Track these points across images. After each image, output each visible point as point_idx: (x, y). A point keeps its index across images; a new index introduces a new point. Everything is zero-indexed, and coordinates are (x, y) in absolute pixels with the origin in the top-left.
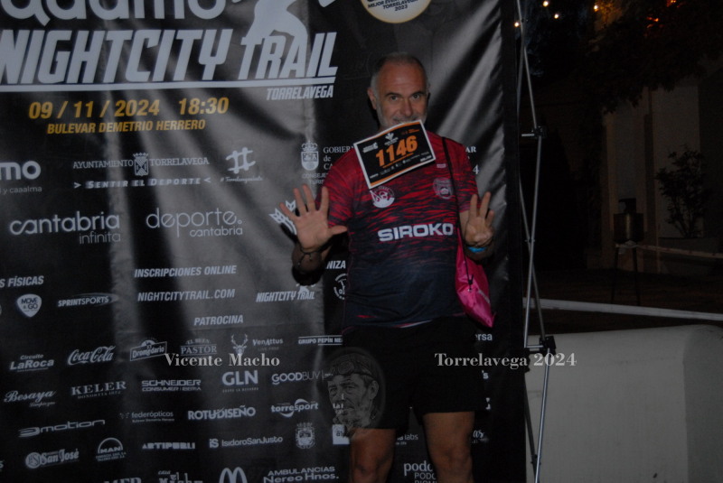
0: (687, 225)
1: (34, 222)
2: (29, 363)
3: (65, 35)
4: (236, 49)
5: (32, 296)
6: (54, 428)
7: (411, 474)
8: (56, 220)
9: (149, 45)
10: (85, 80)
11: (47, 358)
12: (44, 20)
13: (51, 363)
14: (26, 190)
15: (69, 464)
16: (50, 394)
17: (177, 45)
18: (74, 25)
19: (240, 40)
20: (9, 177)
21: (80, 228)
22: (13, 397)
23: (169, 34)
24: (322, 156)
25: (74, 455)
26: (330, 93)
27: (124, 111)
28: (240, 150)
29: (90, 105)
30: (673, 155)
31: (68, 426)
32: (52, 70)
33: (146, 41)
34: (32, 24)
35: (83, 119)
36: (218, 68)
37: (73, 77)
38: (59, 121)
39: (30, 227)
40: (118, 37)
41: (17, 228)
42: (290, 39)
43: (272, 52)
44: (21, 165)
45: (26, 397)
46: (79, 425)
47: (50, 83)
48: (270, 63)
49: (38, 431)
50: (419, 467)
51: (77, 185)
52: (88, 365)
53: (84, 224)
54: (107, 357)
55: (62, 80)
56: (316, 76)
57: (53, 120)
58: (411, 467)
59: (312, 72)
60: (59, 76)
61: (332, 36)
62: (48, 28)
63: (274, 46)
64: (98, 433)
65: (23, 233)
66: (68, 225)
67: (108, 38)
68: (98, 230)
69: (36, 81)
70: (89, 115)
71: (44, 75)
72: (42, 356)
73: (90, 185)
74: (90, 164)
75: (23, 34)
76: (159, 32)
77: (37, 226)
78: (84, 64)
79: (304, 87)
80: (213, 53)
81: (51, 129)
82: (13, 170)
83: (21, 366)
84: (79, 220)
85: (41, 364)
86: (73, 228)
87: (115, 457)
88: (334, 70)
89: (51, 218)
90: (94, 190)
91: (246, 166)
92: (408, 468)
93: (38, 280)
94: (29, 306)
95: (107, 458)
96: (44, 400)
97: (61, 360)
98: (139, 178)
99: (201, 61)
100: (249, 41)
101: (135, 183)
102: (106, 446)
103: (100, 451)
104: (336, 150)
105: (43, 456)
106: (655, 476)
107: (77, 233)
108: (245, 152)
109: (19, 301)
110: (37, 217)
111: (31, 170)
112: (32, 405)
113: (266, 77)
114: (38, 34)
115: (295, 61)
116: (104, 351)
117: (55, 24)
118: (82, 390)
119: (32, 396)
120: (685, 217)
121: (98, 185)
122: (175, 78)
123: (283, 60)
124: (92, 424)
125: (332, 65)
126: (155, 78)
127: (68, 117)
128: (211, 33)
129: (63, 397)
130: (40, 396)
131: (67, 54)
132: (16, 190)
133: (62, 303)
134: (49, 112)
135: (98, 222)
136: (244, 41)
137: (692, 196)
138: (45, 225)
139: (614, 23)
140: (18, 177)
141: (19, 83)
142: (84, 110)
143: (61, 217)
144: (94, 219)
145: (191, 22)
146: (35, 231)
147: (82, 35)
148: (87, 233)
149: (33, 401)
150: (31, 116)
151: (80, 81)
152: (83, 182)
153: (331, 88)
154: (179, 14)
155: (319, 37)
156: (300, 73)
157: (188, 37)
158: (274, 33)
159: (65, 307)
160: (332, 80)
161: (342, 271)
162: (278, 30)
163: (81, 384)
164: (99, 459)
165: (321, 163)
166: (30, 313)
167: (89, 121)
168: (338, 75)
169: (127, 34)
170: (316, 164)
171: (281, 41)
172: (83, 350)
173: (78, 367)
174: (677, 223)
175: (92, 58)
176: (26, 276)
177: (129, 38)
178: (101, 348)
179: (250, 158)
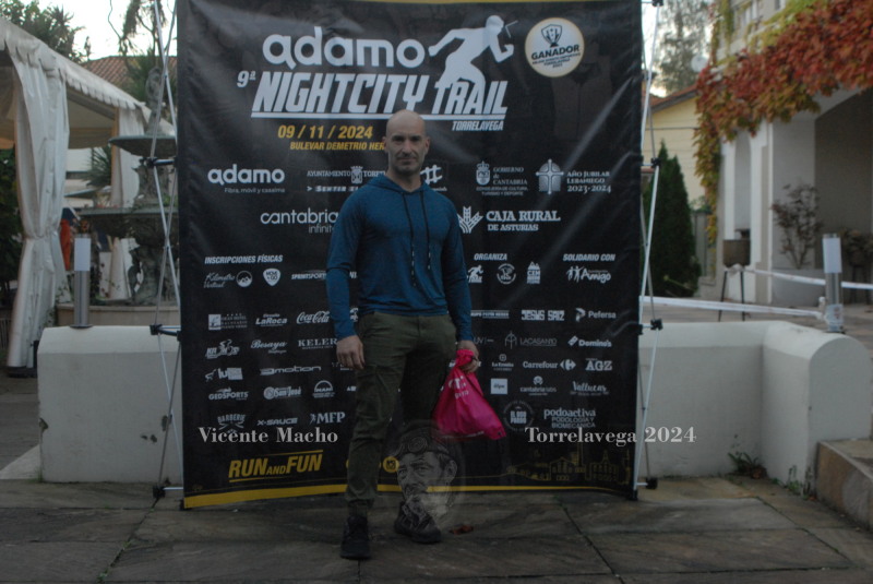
0: (798, 257)
1: (278, 215)
2: (270, 320)
3: (306, 76)
4: (431, 93)
5: (274, 270)
6: (285, 370)
7: (549, 417)
8: (294, 214)
9: (367, 86)
10: (318, 110)
11: (282, 317)
12: (292, 65)
13: (285, 321)
14: (273, 191)
15: (294, 398)
16: (283, 344)
17: (387, 86)
18: (313, 69)
19: (434, 84)
20: (262, 181)
21: (310, 221)
22: (257, 344)
23: (382, 78)
24: (492, 174)
25: (298, 392)
26: (501, 127)
27: (346, 134)
28: (431, 167)
29: (321, 129)
30: (787, 187)
31: (294, 369)
32: (296, 103)
33: (365, 82)
34: (284, 67)
35: (316, 139)
36: (417, 105)
37: (311, 107)
38: (300, 140)
39: (275, 218)
40: (343, 79)
41: (266, 218)
42: (472, 85)
43: (459, 93)
44: (271, 172)
45: (266, 345)
46: (302, 369)
47: (294, 111)
48: (456, 103)
49: (273, 371)
50: (556, 413)
51: (310, 189)
52: (311, 324)
53: (313, 218)
54: (325, 319)
55: (302, 109)
56: (491, 113)
57: (295, 139)
58: (550, 413)
59: (487, 110)
60: (301, 106)
61: (504, 85)
62: (294, 71)
63: (460, 90)
64: (315, 376)
65: (270, 223)
66: (302, 218)
67: (337, 79)
68: (323, 223)
69: (284, 110)
70: (320, 136)
71: (290, 106)
72: (278, 315)
73: (319, 189)
74: (319, 174)
75: (277, 75)
76: (374, 76)
77: (280, 218)
78: (318, 98)
79: (481, 122)
80: (414, 93)
81: (294, 146)
82: (265, 175)
83: (264, 322)
84: (310, 215)
85: (278, 321)
86: (305, 221)
87: (327, 395)
88: (505, 110)
89: (290, 212)
90: (321, 193)
91: (435, 179)
92: (547, 413)
93: (279, 259)
94: (272, 277)
95: (321, 396)
96: (279, 348)
97: (292, 320)
98: (355, 185)
99: (405, 98)
100: (441, 85)
101: (352, 189)
102: (320, 386)
103: (316, 390)
104: (504, 170)
105: (276, 390)
106: (736, 436)
107: (307, 225)
108: (435, 168)
109: (265, 273)
110: (280, 211)
111: (278, 176)
112: (270, 352)
113: (453, 113)
114: (288, 75)
115: (475, 101)
116: (322, 315)
117: (300, 68)
118: (306, 343)
119: (271, 345)
120: (797, 248)
121: (324, 189)
122: (385, 111)
123: (466, 100)
124: (311, 369)
125: (503, 105)
126: (370, 111)
127: (306, 137)
128: (413, 78)
129: (292, 347)
130: (276, 345)
131: (307, 90)
132: (267, 191)
133: (295, 277)
134: (292, 133)
135: (323, 217)
136: (437, 85)
137: (804, 228)
138: (286, 218)
139: (737, 54)
140: (269, 181)
141: (272, 111)
142: (317, 132)
143: (297, 212)
144: (320, 214)
145: (398, 69)
146: (278, 221)
147: (319, 76)
148: (315, 225)
149: (270, 348)
150: (280, 136)
151: (315, 111)
152: (314, 187)
153: (502, 123)
154: (390, 63)
155: (494, 85)
156: (479, 110)
157: (396, 80)
158: (461, 80)
159: (297, 280)
160: (503, 117)
161: (504, 262)
162: (464, 77)
163: (305, 338)
164: (315, 396)
165: (492, 179)
166: (272, 283)
167: (319, 141)
168: (507, 114)
169: (350, 77)
170: (487, 180)
171: (465, 86)
172: (308, 313)
173: (304, 325)
174: (789, 253)
175: (324, 94)
176: (271, 254)
177: (352, 79)
178: (320, 312)
179: (438, 173)
